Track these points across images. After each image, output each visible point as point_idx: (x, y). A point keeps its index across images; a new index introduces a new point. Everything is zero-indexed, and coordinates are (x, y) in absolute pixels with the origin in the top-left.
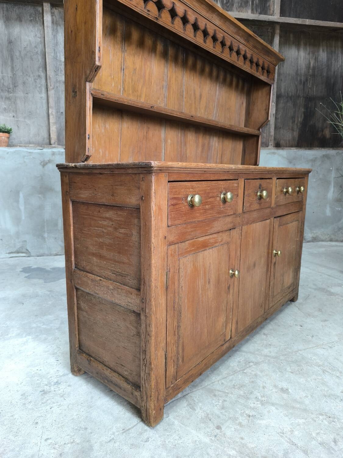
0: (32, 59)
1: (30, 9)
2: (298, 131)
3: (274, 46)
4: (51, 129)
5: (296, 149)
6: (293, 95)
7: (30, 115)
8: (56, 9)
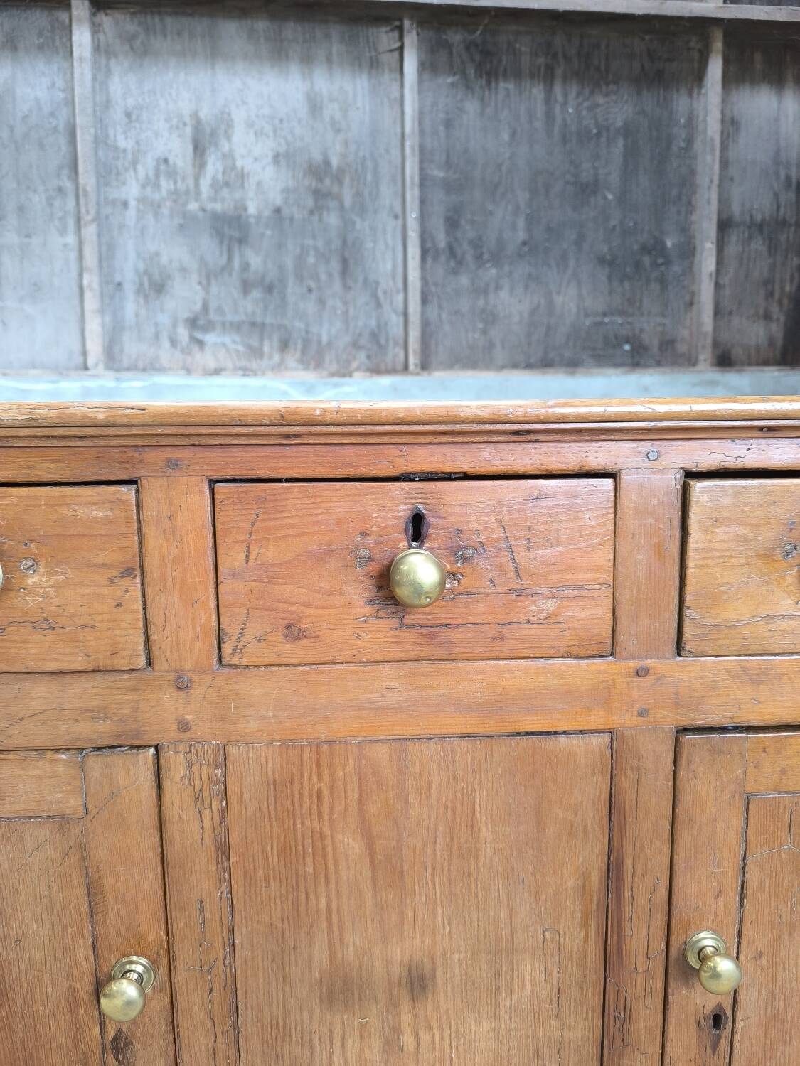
0: (41, 146)
1: (38, 18)
2: (782, 319)
3: (709, 85)
4: (88, 327)
5: (778, 370)
6: (767, 218)
7: (36, 290)
8: (106, 14)
